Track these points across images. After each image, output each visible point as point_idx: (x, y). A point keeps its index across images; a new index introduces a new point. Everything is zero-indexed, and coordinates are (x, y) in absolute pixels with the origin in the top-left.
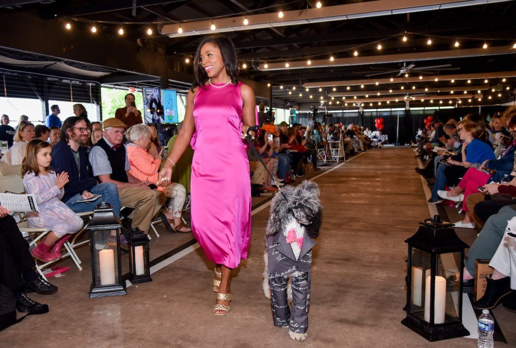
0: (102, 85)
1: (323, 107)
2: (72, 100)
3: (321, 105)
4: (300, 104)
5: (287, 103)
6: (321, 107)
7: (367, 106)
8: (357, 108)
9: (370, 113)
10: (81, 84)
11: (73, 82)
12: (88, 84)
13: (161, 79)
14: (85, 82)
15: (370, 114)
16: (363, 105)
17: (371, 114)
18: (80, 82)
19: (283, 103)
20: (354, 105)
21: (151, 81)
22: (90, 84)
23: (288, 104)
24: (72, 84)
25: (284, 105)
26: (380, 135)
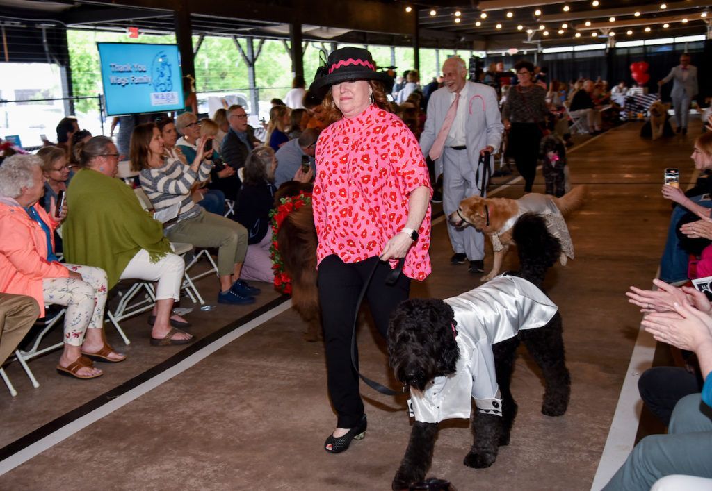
0: (69, 26)
1: (533, 42)
2: (7, 58)
3: (529, 38)
4: (486, 38)
5: (460, 38)
6: (529, 41)
7: (621, 36)
8: (604, 41)
9: (626, 50)
10: (24, 26)
11: (8, 24)
12: (38, 27)
13: (174, 13)
14: (33, 23)
15: (625, 52)
16: (612, 34)
17: (629, 51)
18: (23, 23)
19: (452, 38)
20: (594, 35)
21: (158, 17)
22: (44, 26)
23: (463, 39)
24: (6, 27)
25: (454, 41)
26: (645, 94)
